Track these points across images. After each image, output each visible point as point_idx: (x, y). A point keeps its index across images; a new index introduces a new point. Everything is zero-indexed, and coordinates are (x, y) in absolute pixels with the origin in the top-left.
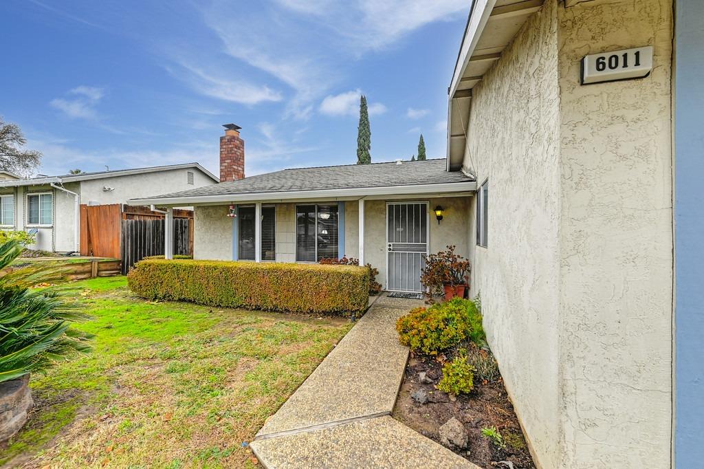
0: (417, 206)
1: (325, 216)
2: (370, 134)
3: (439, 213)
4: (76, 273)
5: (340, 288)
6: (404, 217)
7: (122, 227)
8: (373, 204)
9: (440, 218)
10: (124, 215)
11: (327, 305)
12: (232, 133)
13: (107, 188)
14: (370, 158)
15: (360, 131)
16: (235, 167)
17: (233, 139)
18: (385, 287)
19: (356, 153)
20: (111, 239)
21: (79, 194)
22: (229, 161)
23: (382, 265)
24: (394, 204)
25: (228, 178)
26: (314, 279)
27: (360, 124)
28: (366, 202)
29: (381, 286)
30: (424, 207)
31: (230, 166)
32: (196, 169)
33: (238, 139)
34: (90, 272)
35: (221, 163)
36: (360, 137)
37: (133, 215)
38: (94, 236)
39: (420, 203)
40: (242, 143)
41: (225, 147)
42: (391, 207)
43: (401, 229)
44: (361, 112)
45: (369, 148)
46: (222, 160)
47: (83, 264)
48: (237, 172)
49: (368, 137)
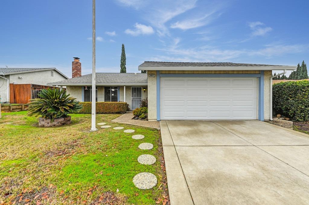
0: (139, 88)
1: (113, 90)
2: (126, 59)
3: (144, 90)
4: (16, 109)
5: (120, 107)
6: (136, 90)
7: (32, 92)
8: (128, 87)
9: (145, 91)
10: (33, 88)
11: (117, 111)
12: (77, 60)
13: (20, 77)
14: (126, 68)
15: (122, 58)
16: (78, 72)
17: (77, 63)
18: (131, 109)
19: (120, 66)
20: (26, 97)
21: (9, 79)
22: (76, 70)
23: (130, 103)
24: (133, 87)
25: (75, 76)
26: (113, 105)
27: (122, 55)
28: (126, 86)
29: (130, 109)
30: (141, 88)
31: (76, 72)
32: (55, 70)
33: (79, 63)
34: (21, 109)
35: (73, 71)
36: (122, 60)
37: (36, 88)
38: (17, 96)
39: (140, 87)
40: (80, 64)
41: (74, 65)
42: (132, 88)
43: (135, 94)
44: (122, 50)
45: (125, 64)
46: (73, 70)
47: (19, 106)
48: (79, 74)
49: (125, 60)
